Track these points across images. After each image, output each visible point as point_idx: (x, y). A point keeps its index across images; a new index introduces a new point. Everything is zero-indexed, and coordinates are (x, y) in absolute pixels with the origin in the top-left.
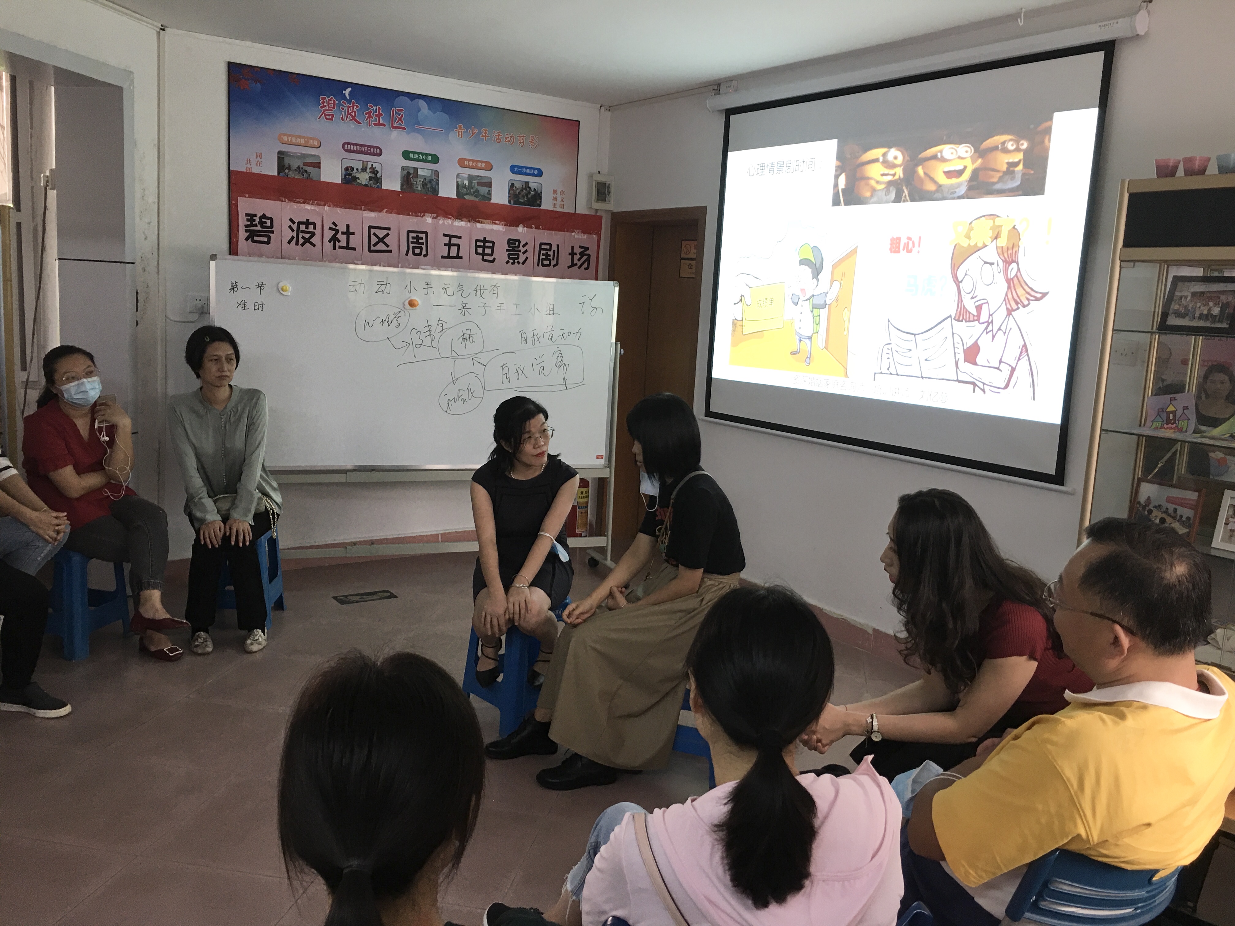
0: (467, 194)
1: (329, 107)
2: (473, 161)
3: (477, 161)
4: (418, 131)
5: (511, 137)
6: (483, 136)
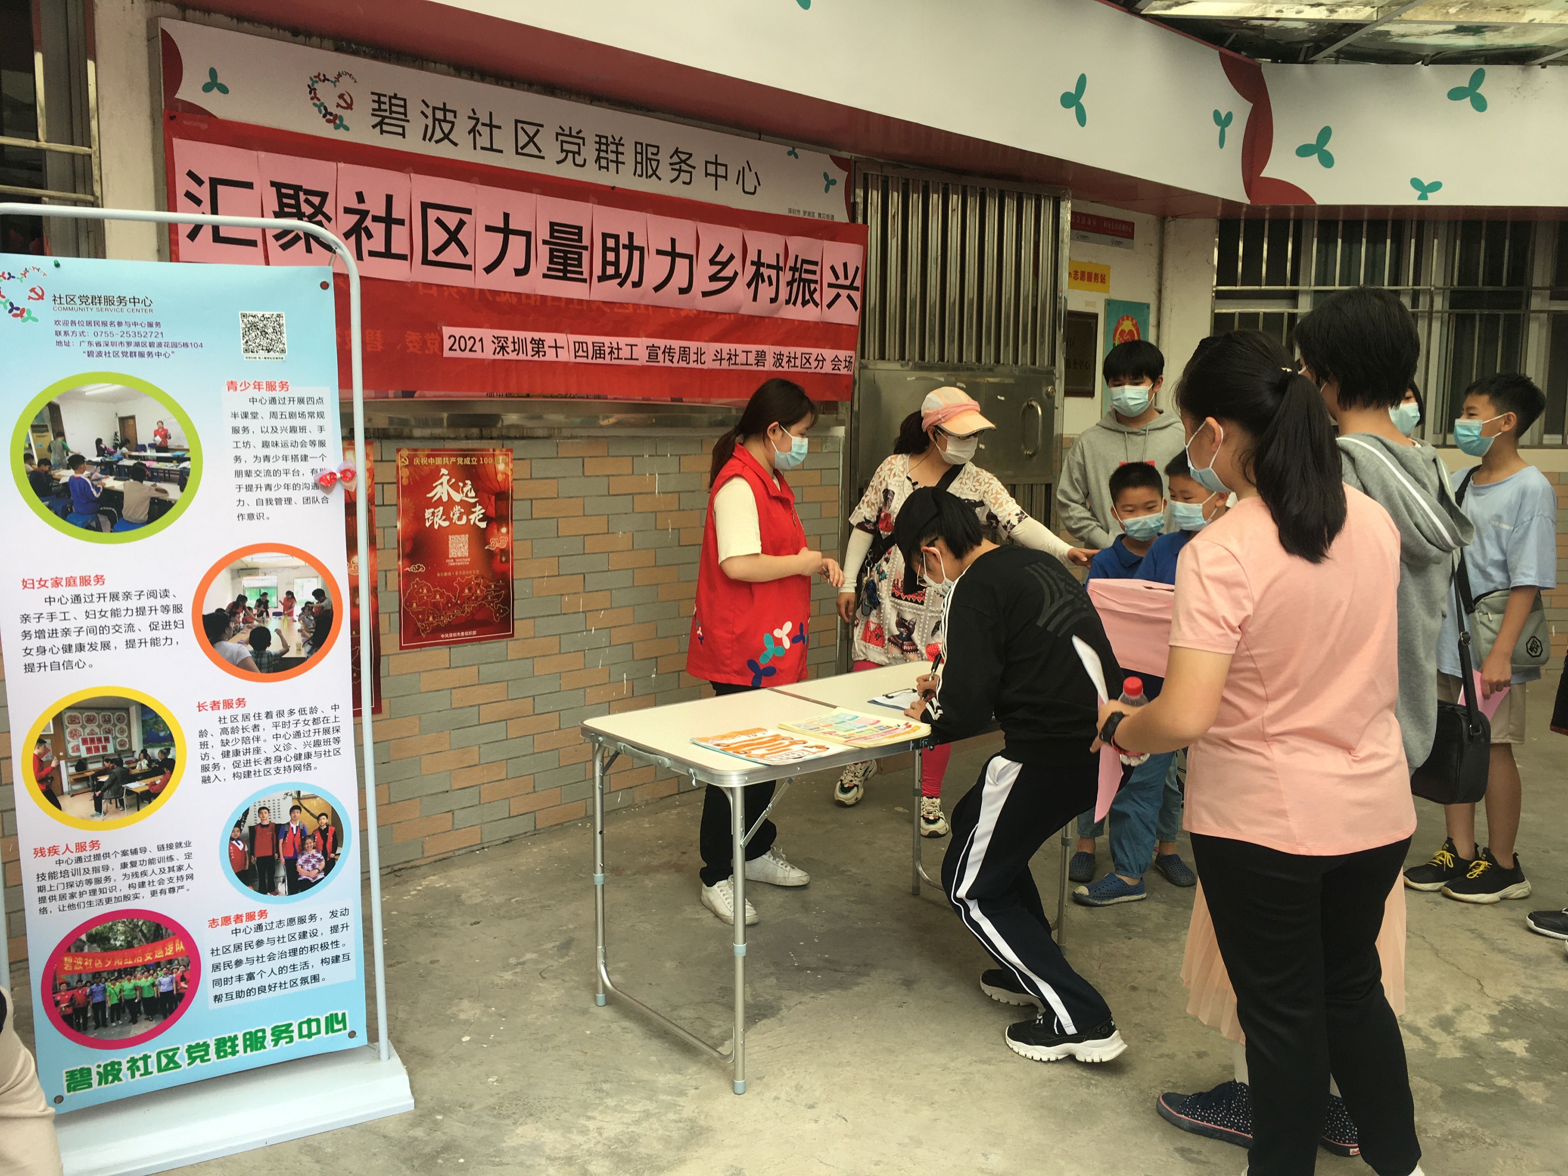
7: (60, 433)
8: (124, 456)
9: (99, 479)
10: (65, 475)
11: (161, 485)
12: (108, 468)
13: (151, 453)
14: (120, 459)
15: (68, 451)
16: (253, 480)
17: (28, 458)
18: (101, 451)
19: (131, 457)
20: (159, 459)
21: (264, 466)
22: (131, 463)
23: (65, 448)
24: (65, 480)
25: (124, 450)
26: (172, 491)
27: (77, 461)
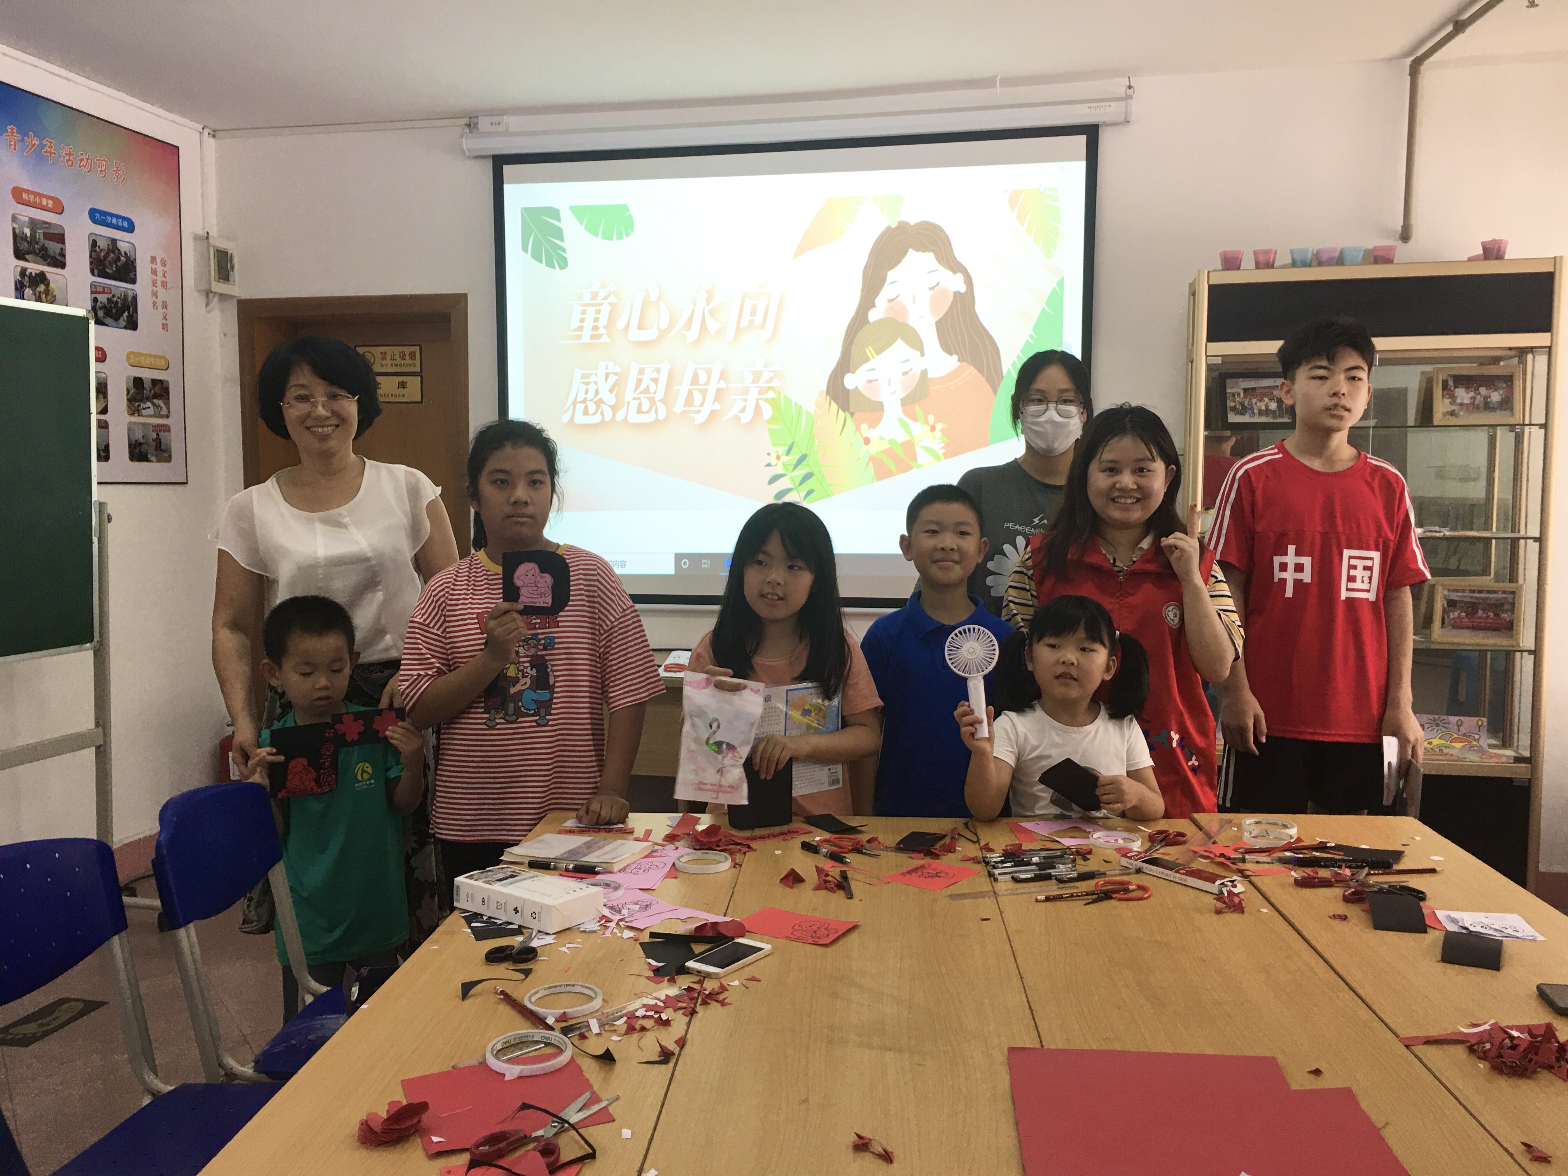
0: (30, 252)
2: (36, 194)
3: (39, 195)
5: (87, 159)
6: (46, 152)
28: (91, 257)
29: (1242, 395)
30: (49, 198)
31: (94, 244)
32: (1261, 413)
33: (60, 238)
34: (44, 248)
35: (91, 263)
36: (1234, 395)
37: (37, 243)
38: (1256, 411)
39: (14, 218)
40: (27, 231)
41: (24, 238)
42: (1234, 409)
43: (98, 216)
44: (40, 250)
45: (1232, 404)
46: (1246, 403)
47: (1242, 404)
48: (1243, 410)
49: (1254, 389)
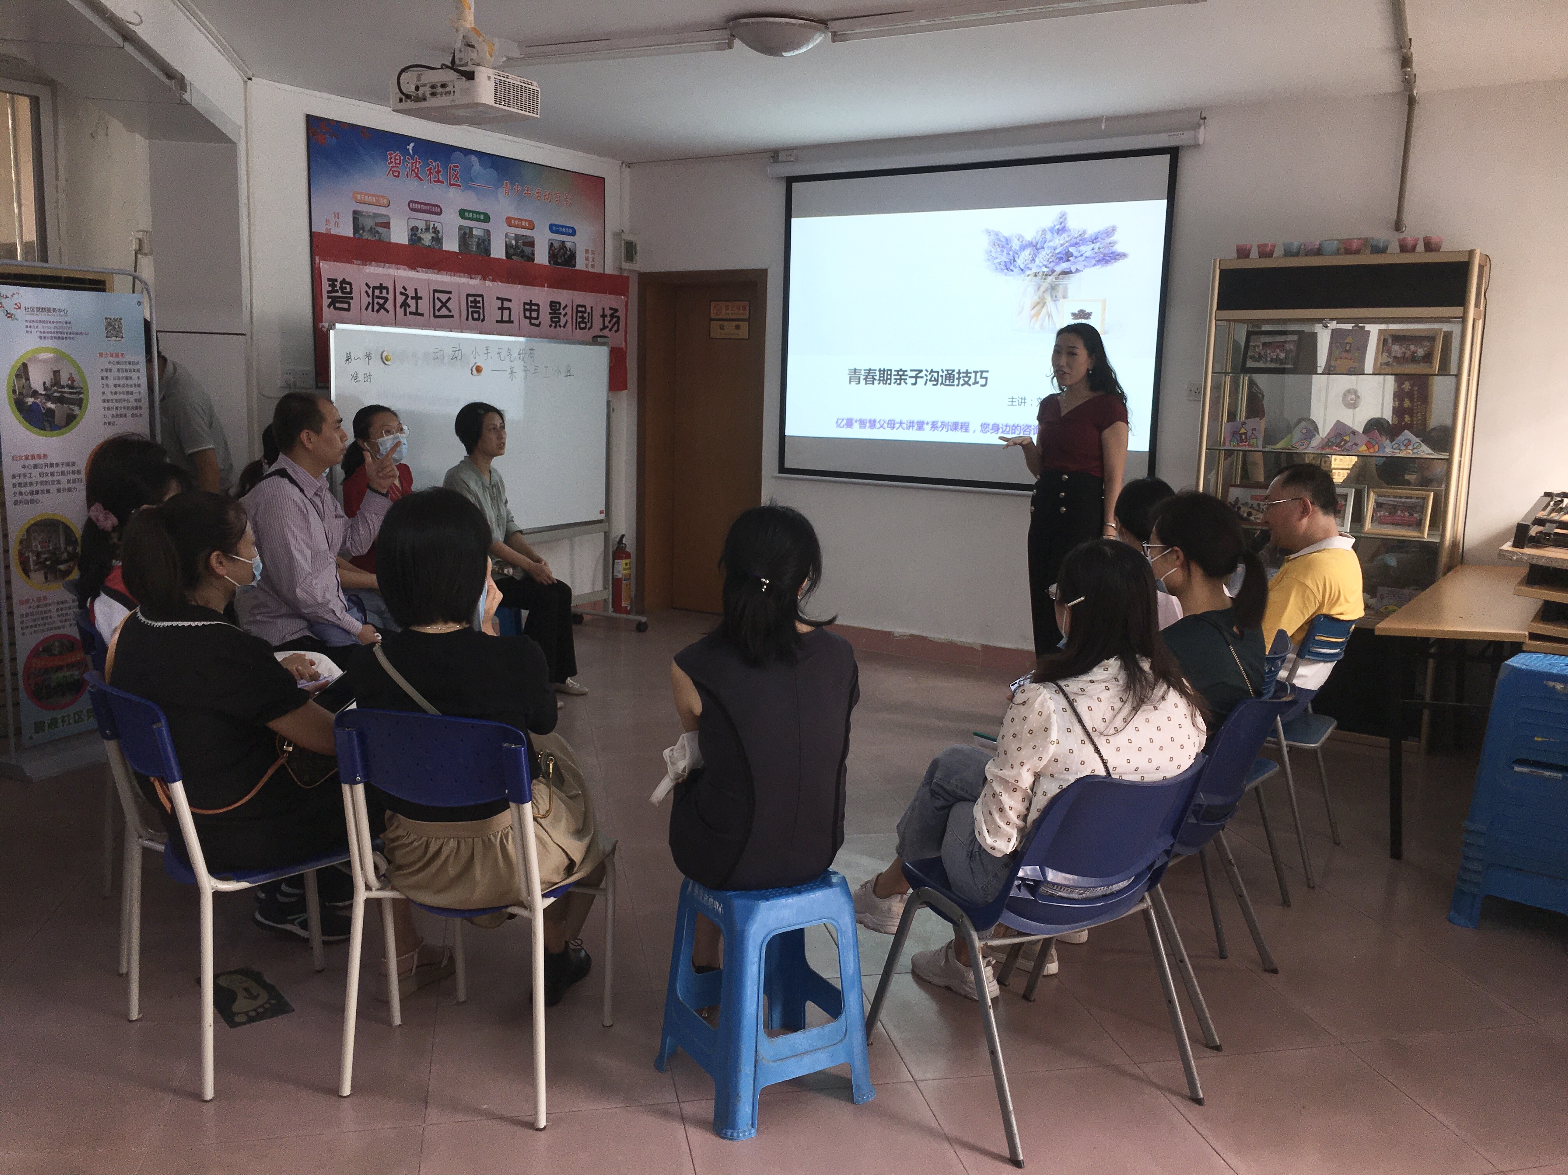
0: (515, 255)
1: (396, 163)
2: (518, 219)
3: (521, 220)
4: (469, 188)
5: (549, 194)
6: (526, 192)
7: (28, 379)
8: (56, 391)
9: (45, 403)
10: (30, 401)
11: (71, 407)
12: (48, 397)
13: (66, 390)
14: (54, 393)
15: (31, 388)
16: (111, 405)
17: (14, 391)
18: (45, 389)
19: (59, 392)
20: (71, 393)
21: (116, 397)
22: (58, 395)
23: (30, 387)
24: (30, 403)
25: (55, 388)
26: (76, 409)
27: (35, 394)
28: (549, 253)
29: (1261, 348)
30: (526, 221)
31: (552, 244)
32: (1271, 361)
33: (531, 244)
34: (522, 251)
35: (549, 257)
36: (1255, 347)
37: (519, 249)
38: (1269, 359)
39: (506, 235)
40: (513, 242)
41: (512, 246)
42: (1252, 358)
43: (554, 228)
44: (521, 252)
45: (1253, 354)
46: (1262, 352)
47: (1260, 354)
48: (1259, 358)
49: (1270, 343)
